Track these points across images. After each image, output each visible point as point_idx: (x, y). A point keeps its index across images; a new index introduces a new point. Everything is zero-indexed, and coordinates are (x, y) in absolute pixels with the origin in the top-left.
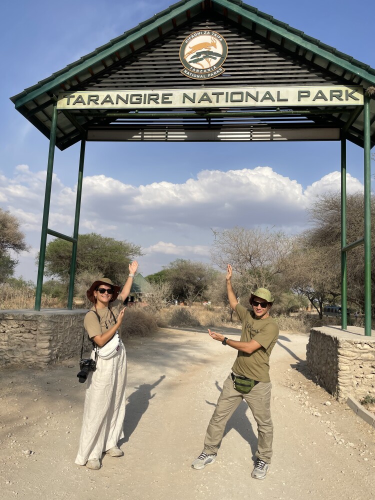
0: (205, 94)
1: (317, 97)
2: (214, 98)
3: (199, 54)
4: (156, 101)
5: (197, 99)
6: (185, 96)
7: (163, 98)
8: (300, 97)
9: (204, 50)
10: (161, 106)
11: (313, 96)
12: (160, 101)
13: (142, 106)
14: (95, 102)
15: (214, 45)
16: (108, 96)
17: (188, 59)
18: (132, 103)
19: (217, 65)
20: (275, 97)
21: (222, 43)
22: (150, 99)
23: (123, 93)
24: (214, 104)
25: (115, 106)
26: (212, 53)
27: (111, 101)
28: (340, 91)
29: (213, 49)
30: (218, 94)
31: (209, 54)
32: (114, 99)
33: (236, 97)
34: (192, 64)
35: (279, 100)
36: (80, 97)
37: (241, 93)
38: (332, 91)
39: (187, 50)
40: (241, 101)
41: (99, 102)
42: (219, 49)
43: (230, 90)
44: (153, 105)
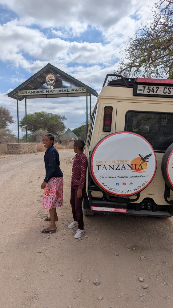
0: (51, 90)
1: (76, 91)
2: (53, 91)
3: (49, 80)
4: (40, 92)
5: (49, 91)
6: (47, 91)
7: (42, 92)
8: (72, 91)
9: (50, 78)
10: (41, 94)
11: (75, 90)
12: (41, 92)
13: (37, 94)
14: (26, 93)
15: (53, 77)
16: (29, 92)
17: (47, 81)
18: (35, 93)
19: (53, 83)
20: (66, 91)
21: (55, 76)
22: (39, 92)
23: (33, 91)
24: (53, 93)
25: (31, 94)
26: (52, 79)
27: (30, 93)
28: (81, 89)
29: (53, 78)
30: (54, 90)
31: (52, 80)
32: (31, 92)
33: (58, 91)
34: (48, 82)
35: (67, 91)
36: (23, 92)
37: (59, 90)
38: (79, 89)
39: (47, 79)
40: (59, 92)
41: (27, 93)
42: (54, 78)
43: (57, 89)
44: (39, 94)
